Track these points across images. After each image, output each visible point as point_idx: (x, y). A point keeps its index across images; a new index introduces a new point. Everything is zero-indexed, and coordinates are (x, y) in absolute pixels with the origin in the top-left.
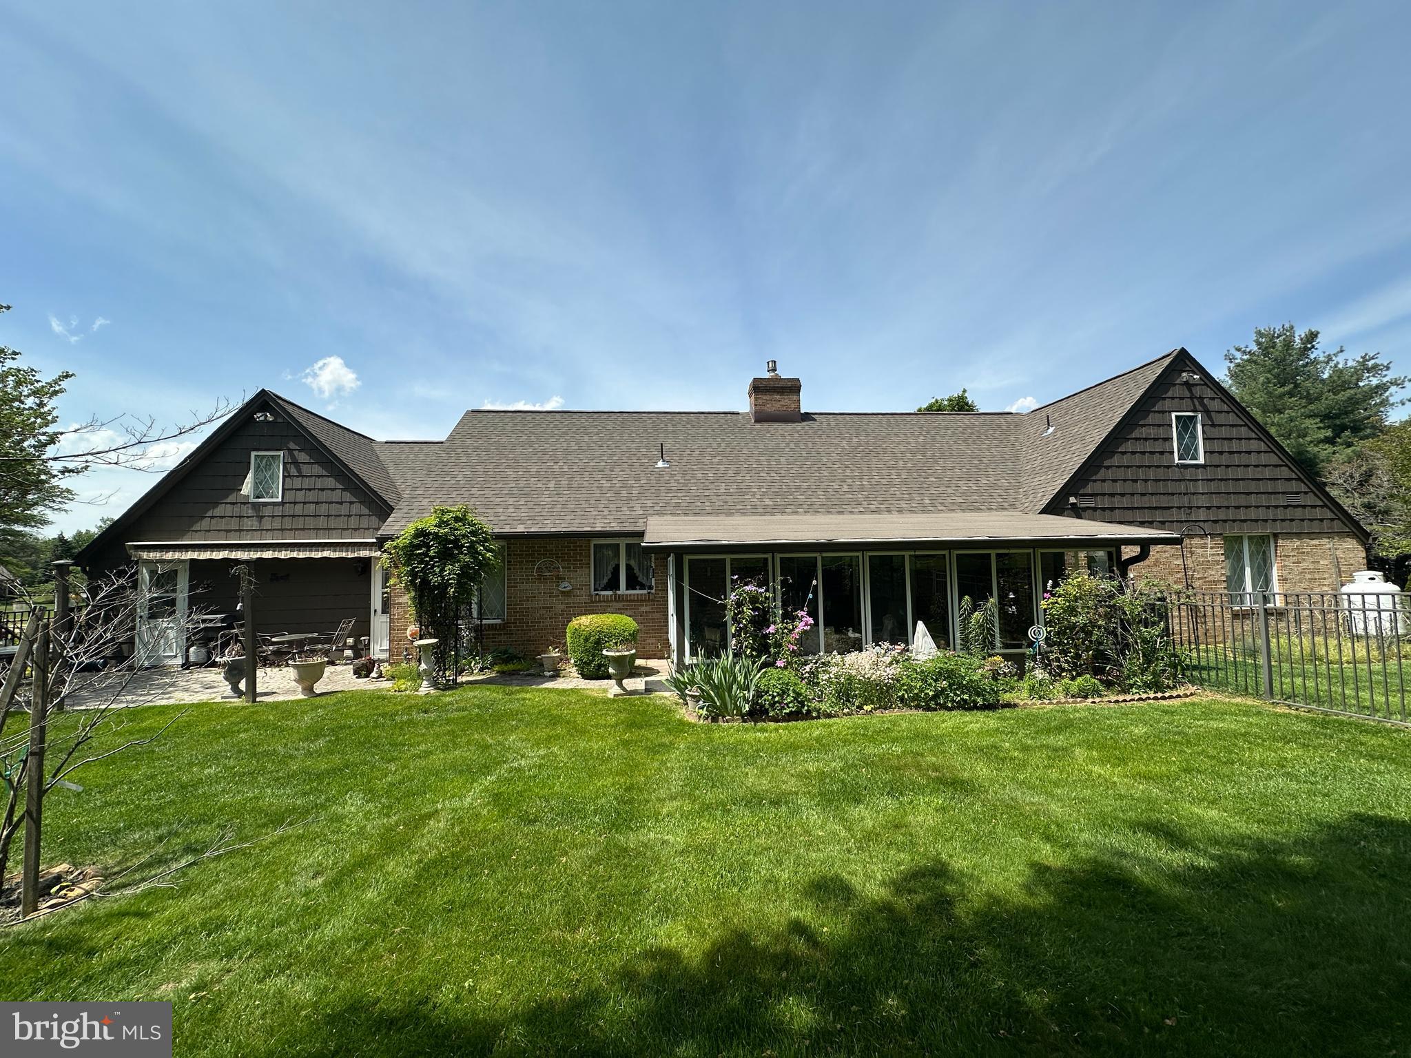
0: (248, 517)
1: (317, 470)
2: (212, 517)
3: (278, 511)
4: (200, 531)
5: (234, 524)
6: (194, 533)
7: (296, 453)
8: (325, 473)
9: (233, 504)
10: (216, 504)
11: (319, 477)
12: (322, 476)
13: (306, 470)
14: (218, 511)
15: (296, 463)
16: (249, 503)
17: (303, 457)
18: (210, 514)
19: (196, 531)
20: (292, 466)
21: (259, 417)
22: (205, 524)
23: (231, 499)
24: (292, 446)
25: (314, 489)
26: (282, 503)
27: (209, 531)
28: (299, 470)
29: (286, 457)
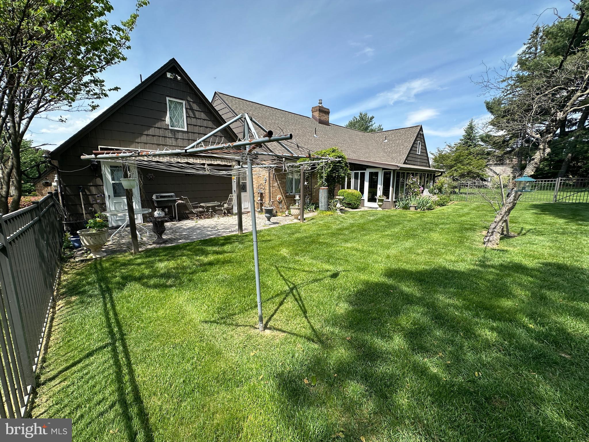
0: (169, 138)
1: (203, 116)
2: (147, 135)
3: (185, 136)
4: (141, 143)
5: (161, 141)
6: (137, 144)
7: (191, 103)
8: (207, 118)
9: (159, 128)
10: (149, 127)
11: (204, 120)
12: (206, 120)
13: (197, 114)
14: (151, 131)
15: (191, 109)
16: (168, 129)
17: (195, 107)
18: (146, 133)
19: (138, 143)
20: (190, 111)
21: (169, 75)
22: (144, 139)
23: (158, 125)
24: (189, 99)
25: (203, 126)
26: (187, 132)
27: (146, 143)
28: (194, 114)
29: (187, 104)
